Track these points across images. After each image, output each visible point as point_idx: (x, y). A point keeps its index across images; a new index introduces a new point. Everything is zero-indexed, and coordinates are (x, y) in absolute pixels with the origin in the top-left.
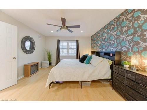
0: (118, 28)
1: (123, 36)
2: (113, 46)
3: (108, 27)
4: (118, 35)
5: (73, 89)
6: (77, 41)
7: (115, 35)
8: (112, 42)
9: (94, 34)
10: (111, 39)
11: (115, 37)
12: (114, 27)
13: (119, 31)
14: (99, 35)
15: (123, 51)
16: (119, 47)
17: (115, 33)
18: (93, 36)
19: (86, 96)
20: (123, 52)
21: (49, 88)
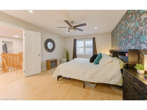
0: (136, 16)
1: (142, 28)
2: (131, 42)
3: (126, 18)
4: (136, 26)
5: (74, 87)
6: (94, 39)
7: (133, 27)
8: (130, 37)
9: (113, 29)
10: (129, 33)
11: (133, 30)
12: (132, 16)
13: (138, 21)
14: (118, 29)
15: (142, 49)
16: (138, 44)
17: (133, 24)
18: (113, 31)
19: (83, 96)
20: (142, 51)
21: (58, 81)
